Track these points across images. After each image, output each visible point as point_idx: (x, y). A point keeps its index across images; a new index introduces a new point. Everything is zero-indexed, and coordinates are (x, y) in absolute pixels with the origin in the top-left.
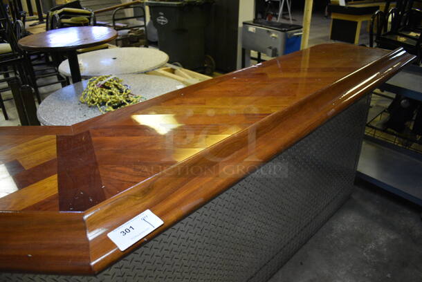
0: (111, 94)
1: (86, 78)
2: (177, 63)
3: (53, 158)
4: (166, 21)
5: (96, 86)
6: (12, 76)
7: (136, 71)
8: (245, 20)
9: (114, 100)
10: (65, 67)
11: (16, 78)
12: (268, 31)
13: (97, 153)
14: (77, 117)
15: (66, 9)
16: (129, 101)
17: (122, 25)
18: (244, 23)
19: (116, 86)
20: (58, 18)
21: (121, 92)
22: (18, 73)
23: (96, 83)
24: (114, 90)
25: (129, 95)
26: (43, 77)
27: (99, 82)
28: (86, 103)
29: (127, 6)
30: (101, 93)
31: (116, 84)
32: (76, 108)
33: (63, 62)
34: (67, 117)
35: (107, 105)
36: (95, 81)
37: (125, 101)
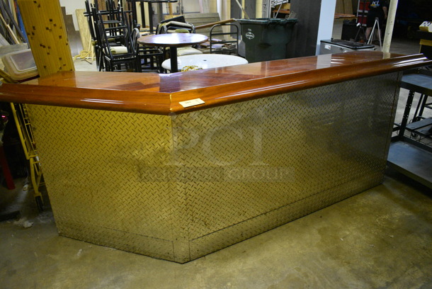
4: (253, 36)
8: (323, 39)
10: (167, 64)
12: (341, 49)
15: (173, 22)
17: (217, 40)
18: (321, 41)
20: (166, 28)
29: (224, 24)
33: (166, 61)
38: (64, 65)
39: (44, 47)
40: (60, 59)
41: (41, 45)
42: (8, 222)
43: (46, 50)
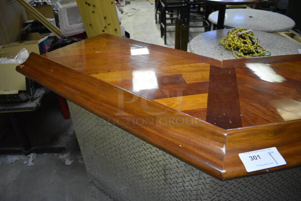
0: (245, 43)
1: (228, 27)
2: (298, 30)
3: (206, 81)
5: (235, 35)
6: (175, 16)
7: (266, 30)
9: (246, 48)
11: (177, 18)
13: (240, 87)
14: (216, 55)
16: (257, 52)
19: (250, 38)
21: (253, 43)
22: (179, 15)
23: (237, 33)
24: (248, 41)
25: (258, 48)
26: (194, 21)
27: (239, 33)
28: (224, 46)
30: (238, 41)
31: (251, 36)
32: (216, 47)
34: (209, 53)
35: (240, 50)
36: (236, 31)
37: (254, 51)
38: (109, 24)
39: (89, 5)
40: (105, 18)
41: (86, 3)
42: (56, 155)
43: (91, 8)
